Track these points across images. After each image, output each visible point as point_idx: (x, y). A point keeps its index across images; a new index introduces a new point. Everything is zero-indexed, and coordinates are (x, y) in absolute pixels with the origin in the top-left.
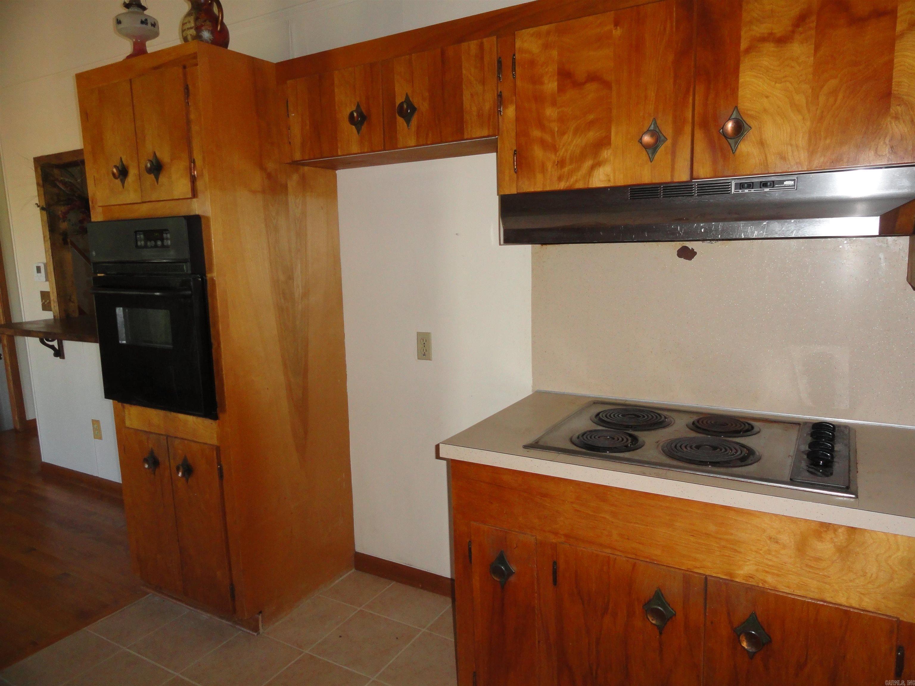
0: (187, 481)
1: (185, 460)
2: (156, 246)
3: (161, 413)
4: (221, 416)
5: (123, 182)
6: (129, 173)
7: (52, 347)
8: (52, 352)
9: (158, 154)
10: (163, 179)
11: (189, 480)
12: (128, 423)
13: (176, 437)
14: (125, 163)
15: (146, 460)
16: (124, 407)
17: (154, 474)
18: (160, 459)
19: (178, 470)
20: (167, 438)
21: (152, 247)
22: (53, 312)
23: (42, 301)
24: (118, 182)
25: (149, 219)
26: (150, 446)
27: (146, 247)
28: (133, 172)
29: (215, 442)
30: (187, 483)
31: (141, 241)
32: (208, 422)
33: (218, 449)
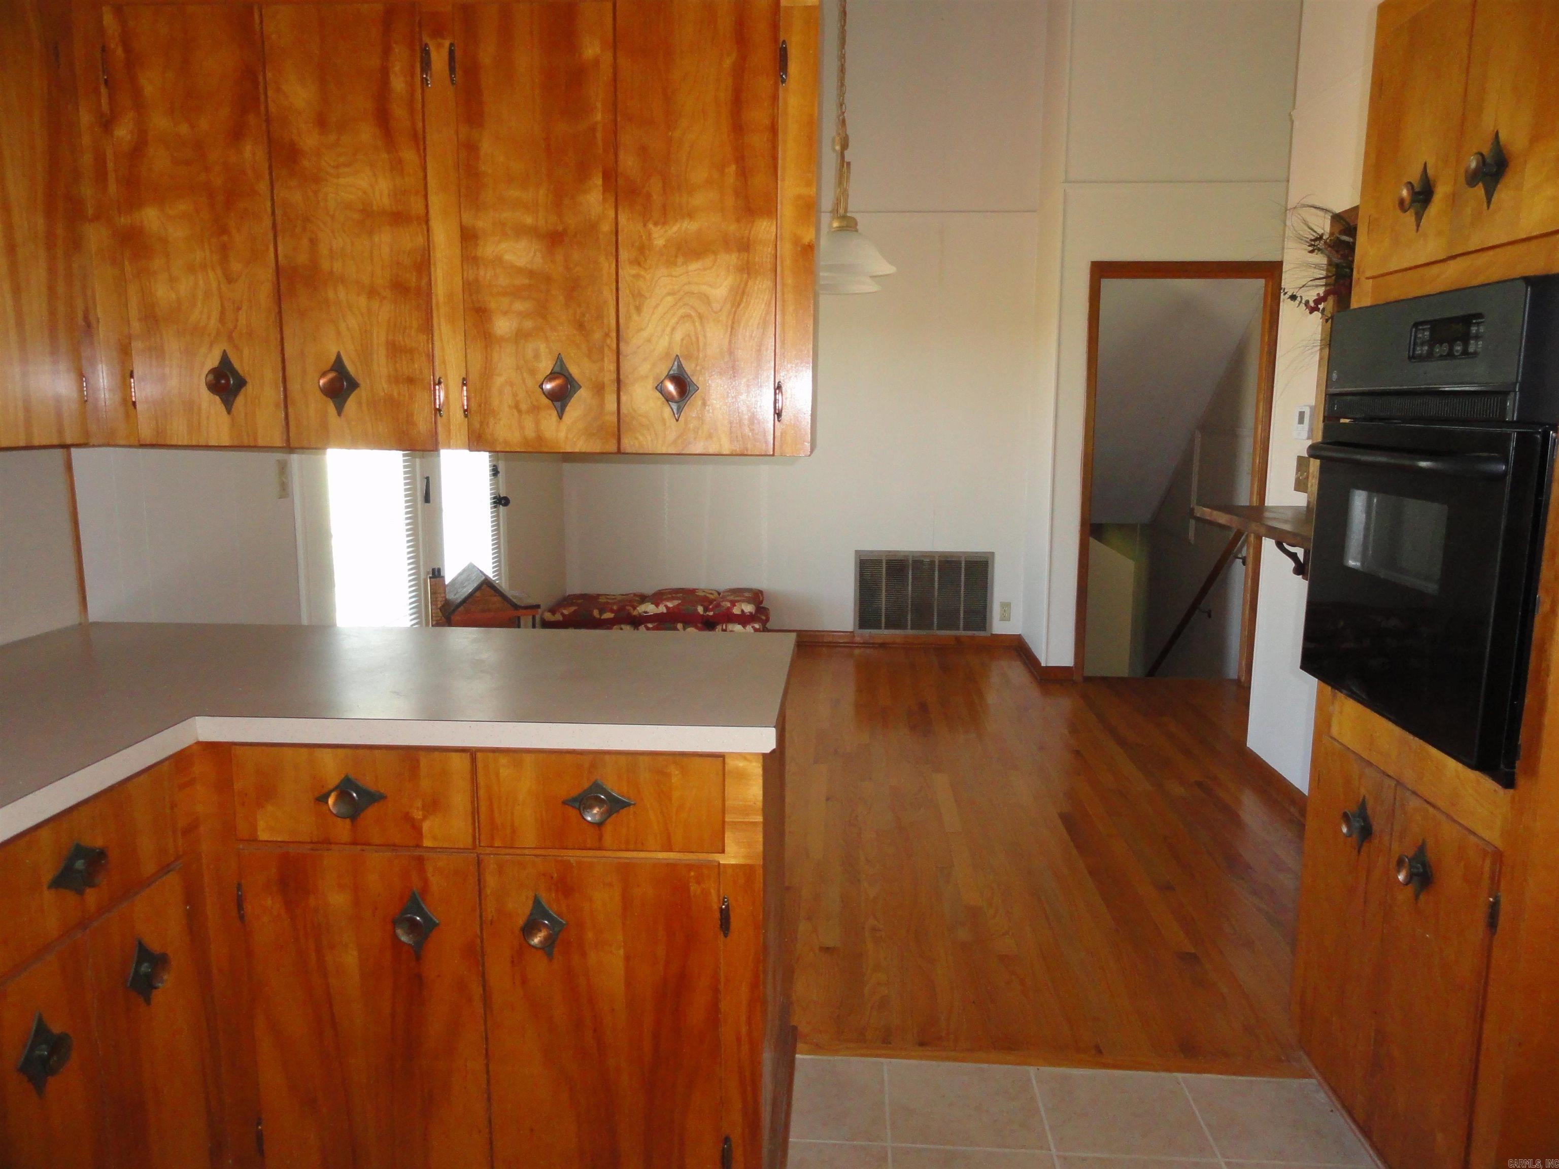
0: (1417, 897)
1: (1422, 849)
2: (1450, 355)
3: (1397, 731)
4: (1521, 781)
5: (1419, 217)
6: (1435, 192)
7: (1293, 556)
8: (1291, 564)
9: (1503, 137)
10: (1504, 194)
11: (1422, 898)
12: (1335, 731)
13: (1414, 793)
14: (1430, 172)
15: (1346, 817)
16: (1334, 696)
17: (1359, 851)
18: (1376, 828)
19: (1400, 863)
20: (1396, 786)
21: (1442, 357)
22: (1308, 495)
23: (1297, 473)
24: (1409, 218)
25: (1451, 291)
26: (1363, 791)
27: (1430, 356)
28: (1441, 191)
29: (1493, 835)
30: (1416, 904)
31: (1422, 344)
32: (1488, 784)
33: (1498, 856)
